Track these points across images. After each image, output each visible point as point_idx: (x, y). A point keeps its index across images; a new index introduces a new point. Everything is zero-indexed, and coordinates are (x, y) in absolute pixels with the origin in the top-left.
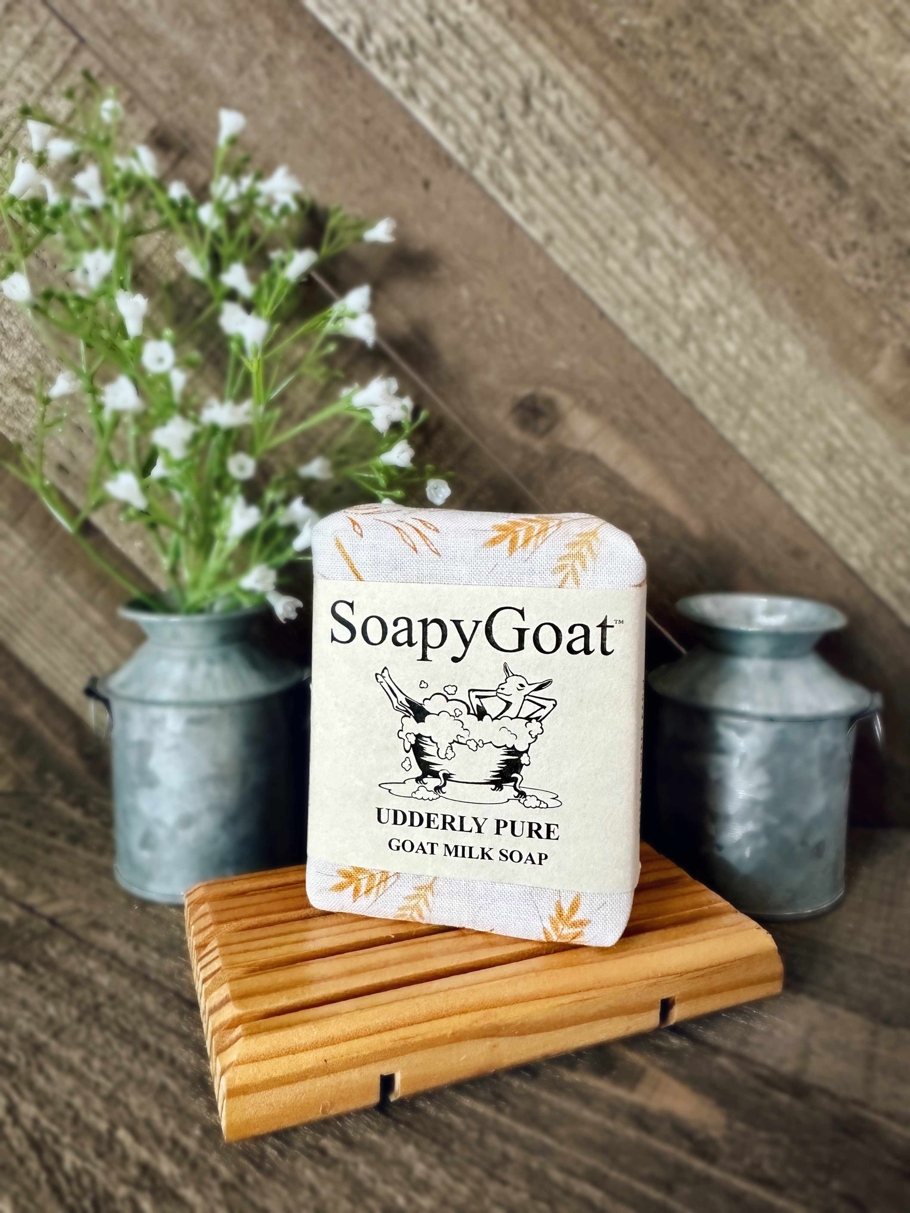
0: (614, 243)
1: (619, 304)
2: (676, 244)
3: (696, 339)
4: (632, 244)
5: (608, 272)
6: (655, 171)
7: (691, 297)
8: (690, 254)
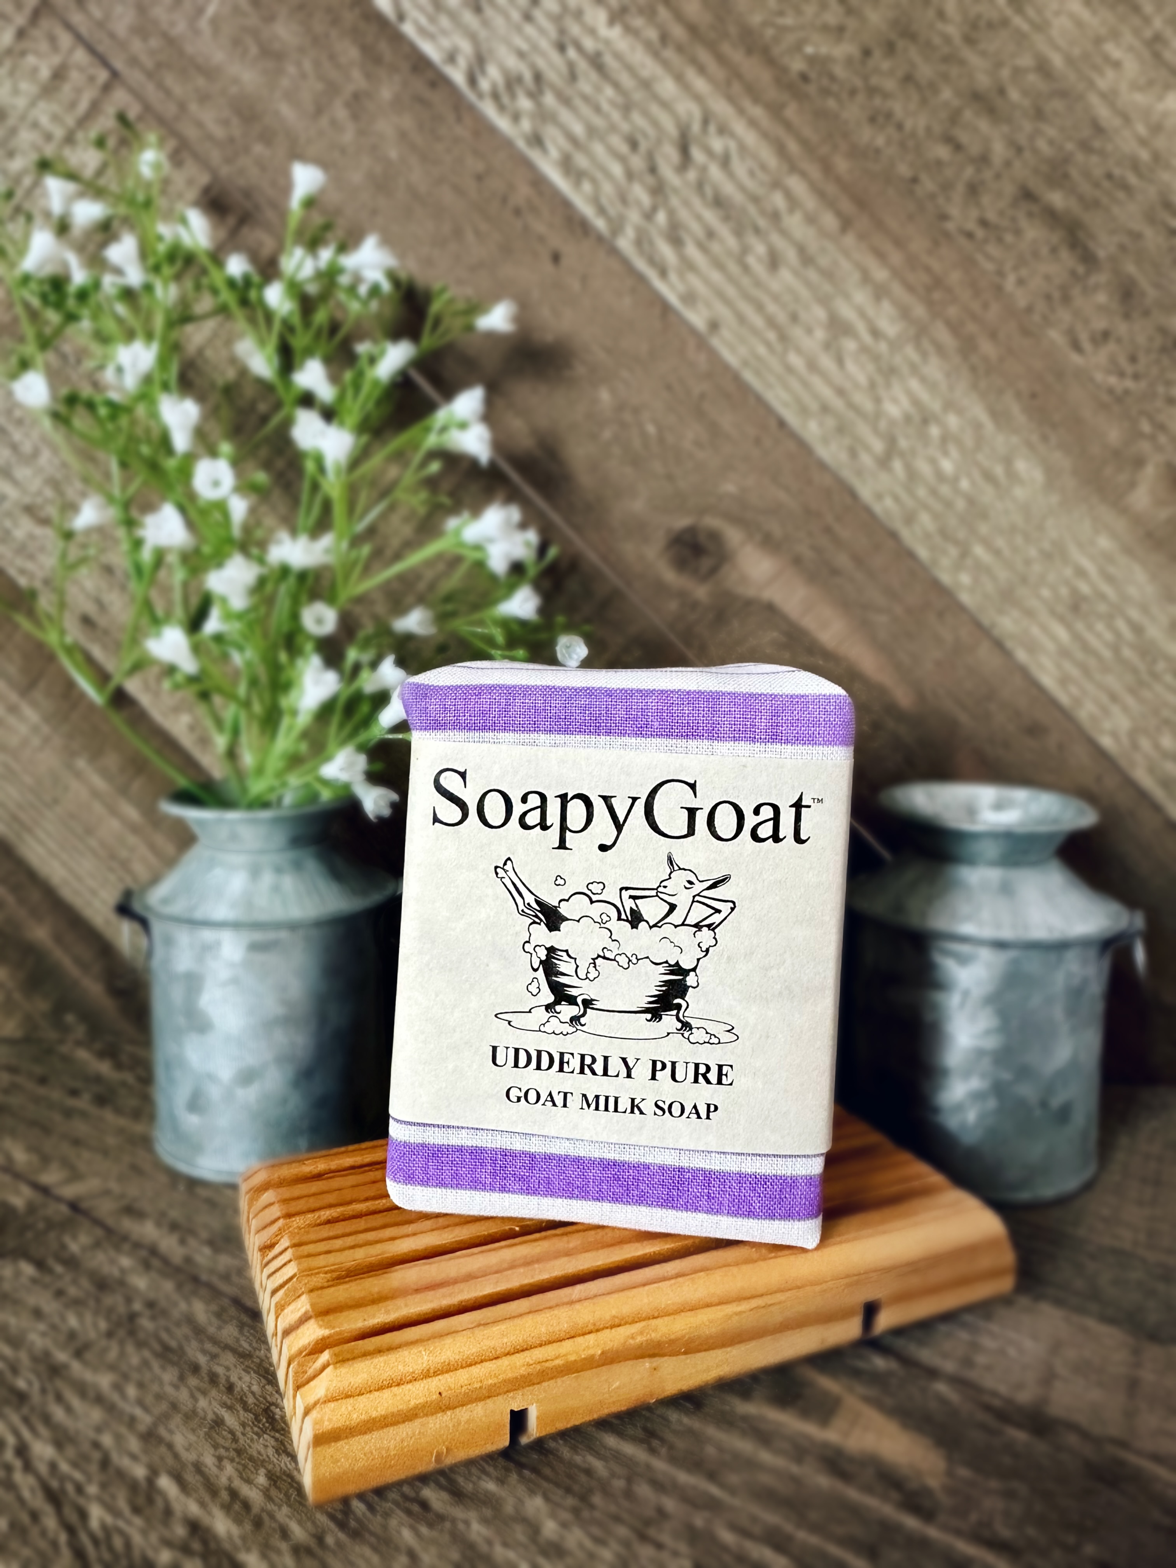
0: (797, 332)
1: (804, 411)
2: (876, 333)
3: (902, 455)
4: (820, 334)
5: (790, 369)
6: (849, 240)
7: (895, 401)
8: (895, 345)
